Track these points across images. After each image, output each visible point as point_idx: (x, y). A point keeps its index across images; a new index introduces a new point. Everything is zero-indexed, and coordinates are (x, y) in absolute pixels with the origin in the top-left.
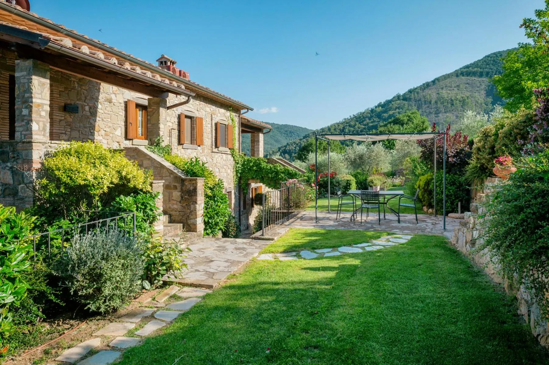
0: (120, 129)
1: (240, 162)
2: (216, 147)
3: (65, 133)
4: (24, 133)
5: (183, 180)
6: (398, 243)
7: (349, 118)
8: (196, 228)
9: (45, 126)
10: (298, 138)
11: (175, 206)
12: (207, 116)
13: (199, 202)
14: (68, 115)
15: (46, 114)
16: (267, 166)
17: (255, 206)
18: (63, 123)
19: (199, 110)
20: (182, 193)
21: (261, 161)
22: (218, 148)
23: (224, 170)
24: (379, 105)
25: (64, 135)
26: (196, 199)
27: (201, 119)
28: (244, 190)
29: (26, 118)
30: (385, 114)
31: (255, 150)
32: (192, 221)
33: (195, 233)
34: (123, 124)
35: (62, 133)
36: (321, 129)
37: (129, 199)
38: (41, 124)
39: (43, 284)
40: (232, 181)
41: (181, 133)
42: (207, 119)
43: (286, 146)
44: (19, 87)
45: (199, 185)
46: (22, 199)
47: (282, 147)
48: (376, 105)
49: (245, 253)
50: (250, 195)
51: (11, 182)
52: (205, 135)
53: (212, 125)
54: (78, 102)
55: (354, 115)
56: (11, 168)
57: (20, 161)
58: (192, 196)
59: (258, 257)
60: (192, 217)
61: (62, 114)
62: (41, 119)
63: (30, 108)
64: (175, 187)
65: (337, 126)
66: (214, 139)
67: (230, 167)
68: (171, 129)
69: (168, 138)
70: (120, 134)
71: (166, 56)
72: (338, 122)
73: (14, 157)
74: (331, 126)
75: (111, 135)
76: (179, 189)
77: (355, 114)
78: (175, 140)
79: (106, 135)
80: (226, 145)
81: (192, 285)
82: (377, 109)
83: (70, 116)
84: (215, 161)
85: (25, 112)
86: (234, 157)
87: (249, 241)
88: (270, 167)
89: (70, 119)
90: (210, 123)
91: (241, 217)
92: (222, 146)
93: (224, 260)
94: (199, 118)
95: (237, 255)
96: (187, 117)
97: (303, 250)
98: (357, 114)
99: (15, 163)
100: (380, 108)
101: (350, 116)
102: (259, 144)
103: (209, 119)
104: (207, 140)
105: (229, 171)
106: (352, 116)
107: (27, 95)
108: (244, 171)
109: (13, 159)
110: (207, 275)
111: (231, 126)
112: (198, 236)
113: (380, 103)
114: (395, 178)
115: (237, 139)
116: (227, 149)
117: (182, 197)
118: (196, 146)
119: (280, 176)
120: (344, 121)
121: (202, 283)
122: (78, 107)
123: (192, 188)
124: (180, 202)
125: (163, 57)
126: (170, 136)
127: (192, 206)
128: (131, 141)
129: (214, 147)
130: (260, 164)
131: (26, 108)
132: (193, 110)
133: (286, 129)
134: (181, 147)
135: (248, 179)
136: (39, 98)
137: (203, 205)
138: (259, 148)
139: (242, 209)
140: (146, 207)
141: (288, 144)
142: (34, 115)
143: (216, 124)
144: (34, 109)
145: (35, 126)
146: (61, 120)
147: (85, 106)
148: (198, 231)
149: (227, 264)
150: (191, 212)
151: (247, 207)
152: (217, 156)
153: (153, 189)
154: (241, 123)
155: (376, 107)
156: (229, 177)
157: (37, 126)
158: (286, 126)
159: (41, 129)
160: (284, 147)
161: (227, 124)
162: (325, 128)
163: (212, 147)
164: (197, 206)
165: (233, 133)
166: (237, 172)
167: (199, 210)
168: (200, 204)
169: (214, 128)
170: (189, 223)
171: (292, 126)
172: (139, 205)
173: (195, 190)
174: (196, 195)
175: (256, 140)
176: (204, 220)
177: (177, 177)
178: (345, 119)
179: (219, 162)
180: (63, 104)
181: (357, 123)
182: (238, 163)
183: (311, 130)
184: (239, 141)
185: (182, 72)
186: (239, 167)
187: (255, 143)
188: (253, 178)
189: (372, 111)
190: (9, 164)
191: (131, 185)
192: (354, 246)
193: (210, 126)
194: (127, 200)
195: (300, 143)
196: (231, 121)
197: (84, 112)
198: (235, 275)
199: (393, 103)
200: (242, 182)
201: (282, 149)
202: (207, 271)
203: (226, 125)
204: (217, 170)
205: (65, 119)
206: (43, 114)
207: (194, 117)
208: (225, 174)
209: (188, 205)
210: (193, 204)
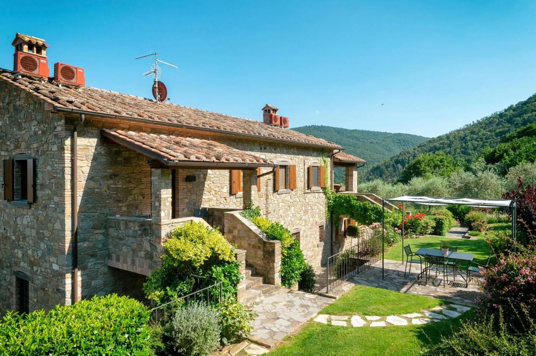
0: (226, 187)
1: (331, 198)
2: (309, 188)
3: (187, 198)
4: (156, 218)
5: (265, 243)
6: (448, 317)
7: (472, 124)
8: (274, 282)
9: (169, 212)
10: (412, 147)
11: (259, 262)
12: (300, 162)
13: (276, 261)
14: (188, 183)
15: (169, 204)
16: (357, 203)
17: (348, 237)
18: (186, 190)
19: (292, 158)
20: (264, 252)
21: (352, 198)
22: (310, 188)
23: (316, 207)
24: (510, 108)
25: (186, 199)
26: (274, 259)
27: (294, 166)
28: (335, 224)
29: (157, 208)
30: (517, 118)
31: (349, 183)
32: (271, 276)
33: (273, 286)
34: (228, 182)
35: (185, 198)
36: (438, 137)
37: (219, 269)
38: (166, 212)
39: (160, 342)
40: (325, 216)
41: (276, 182)
42: (300, 165)
43: (399, 156)
44: (153, 186)
45: (276, 247)
46: (155, 262)
47: (394, 157)
48: (507, 108)
49: (307, 311)
50: (341, 228)
51: (149, 250)
52: (298, 179)
53: (304, 169)
54: (195, 173)
55: (477, 121)
56: (150, 240)
57: (154, 237)
58: (271, 256)
59: (316, 317)
60: (271, 273)
61: (185, 183)
62: (167, 208)
63: (160, 201)
64: (259, 248)
65: (456, 133)
66: (306, 182)
67: (322, 203)
68: (268, 180)
69: (265, 188)
70: (226, 191)
71: (269, 105)
72: (459, 129)
73: (151, 234)
74: (450, 134)
75: (219, 193)
76: (262, 248)
77: (479, 120)
78: (271, 188)
79: (216, 194)
80: (318, 184)
81: (256, 343)
82: (507, 113)
83: (190, 184)
84: (307, 201)
85: (157, 204)
86: (326, 195)
87: (314, 297)
88: (360, 204)
89: (190, 187)
90: (303, 167)
91: (333, 247)
92: (315, 186)
93: (286, 318)
94: (292, 166)
95: (299, 314)
96: (282, 167)
97: (355, 315)
98: (482, 119)
99: (152, 237)
100: (512, 111)
101: (473, 122)
102: (353, 178)
103: (302, 166)
104: (300, 183)
105: (321, 207)
106: (476, 122)
107: (158, 193)
108: (336, 207)
109: (150, 235)
110: (270, 334)
111: (323, 167)
112: (276, 288)
113: (512, 106)
114: (500, 213)
115: (329, 178)
116: (319, 188)
117: (264, 256)
118: (289, 190)
119: (368, 213)
120: (465, 127)
121: (264, 343)
122: (195, 177)
123: (271, 250)
124: (263, 259)
125: (267, 106)
126: (267, 186)
127: (271, 264)
128: (235, 196)
129: (306, 188)
130: (350, 201)
131: (158, 201)
132: (287, 160)
133: (399, 138)
134: (275, 194)
135: (339, 215)
136: (165, 194)
137: (280, 263)
138: (352, 182)
139: (334, 240)
140: (231, 275)
141: (400, 153)
142: (162, 206)
143: (308, 169)
144: (162, 202)
145: (163, 214)
146: (184, 188)
147: (201, 174)
148: (275, 284)
149: (288, 323)
150: (271, 268)
151: (340, 238)
152: (309, 195)
153: (238, 258)
154: (334, 162)
155: (506, 111)
156: (321, 212)
157: (164, 213)
158: (399, 135)
159: (166, 214)
160: (397, 156)
161: (319, 165)
162: (442, 136)
163: (304, 189)
164: (275, 264)
165: (324, 172)
166: (329, 207)
167: (277, 267)
168: (278, 262)
169: (306, 171)
170: (269, 277)
171: (406, 134)
172: (226, 273)
173: (273, 251)
174: (274, 256)
175: (350, 174)
176: (281, 275)
177: (260, 240)
178: (467, 125)
179: (311, 200)
180: (185, 177)
181: (482, 130)
182: (330, 199)
183: (426, 138)
184: (331, 179)
185: (283, 118)
186: (330, 203)
187: (349, 177)
188: (343, 214)
189: (501, 115)
190: (148, 238)
191: (221, 257)
192: (403, 315)
193: (302, 170)
194: (217, 270)
195: (414, 152)
196: (323, 163)
197: (200, 179)
198: (290, 337)
199: (528, 105)
200: (334, 216)
201: (394, 159)
202: (271, 330)
203: (318, 167)
204: (310, 208)
205: (187, 187)
206: (168, 204)
207: (288, 166)
208: (318, 211)
209: (268, 263)
210: (272, 262)
